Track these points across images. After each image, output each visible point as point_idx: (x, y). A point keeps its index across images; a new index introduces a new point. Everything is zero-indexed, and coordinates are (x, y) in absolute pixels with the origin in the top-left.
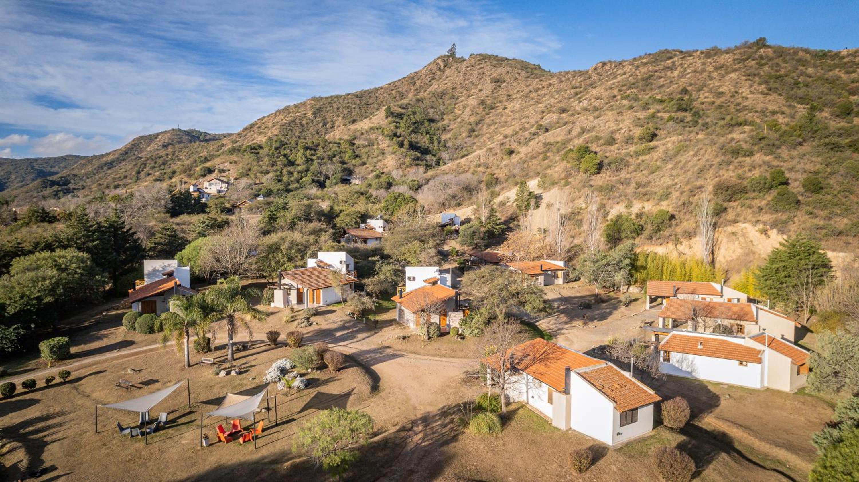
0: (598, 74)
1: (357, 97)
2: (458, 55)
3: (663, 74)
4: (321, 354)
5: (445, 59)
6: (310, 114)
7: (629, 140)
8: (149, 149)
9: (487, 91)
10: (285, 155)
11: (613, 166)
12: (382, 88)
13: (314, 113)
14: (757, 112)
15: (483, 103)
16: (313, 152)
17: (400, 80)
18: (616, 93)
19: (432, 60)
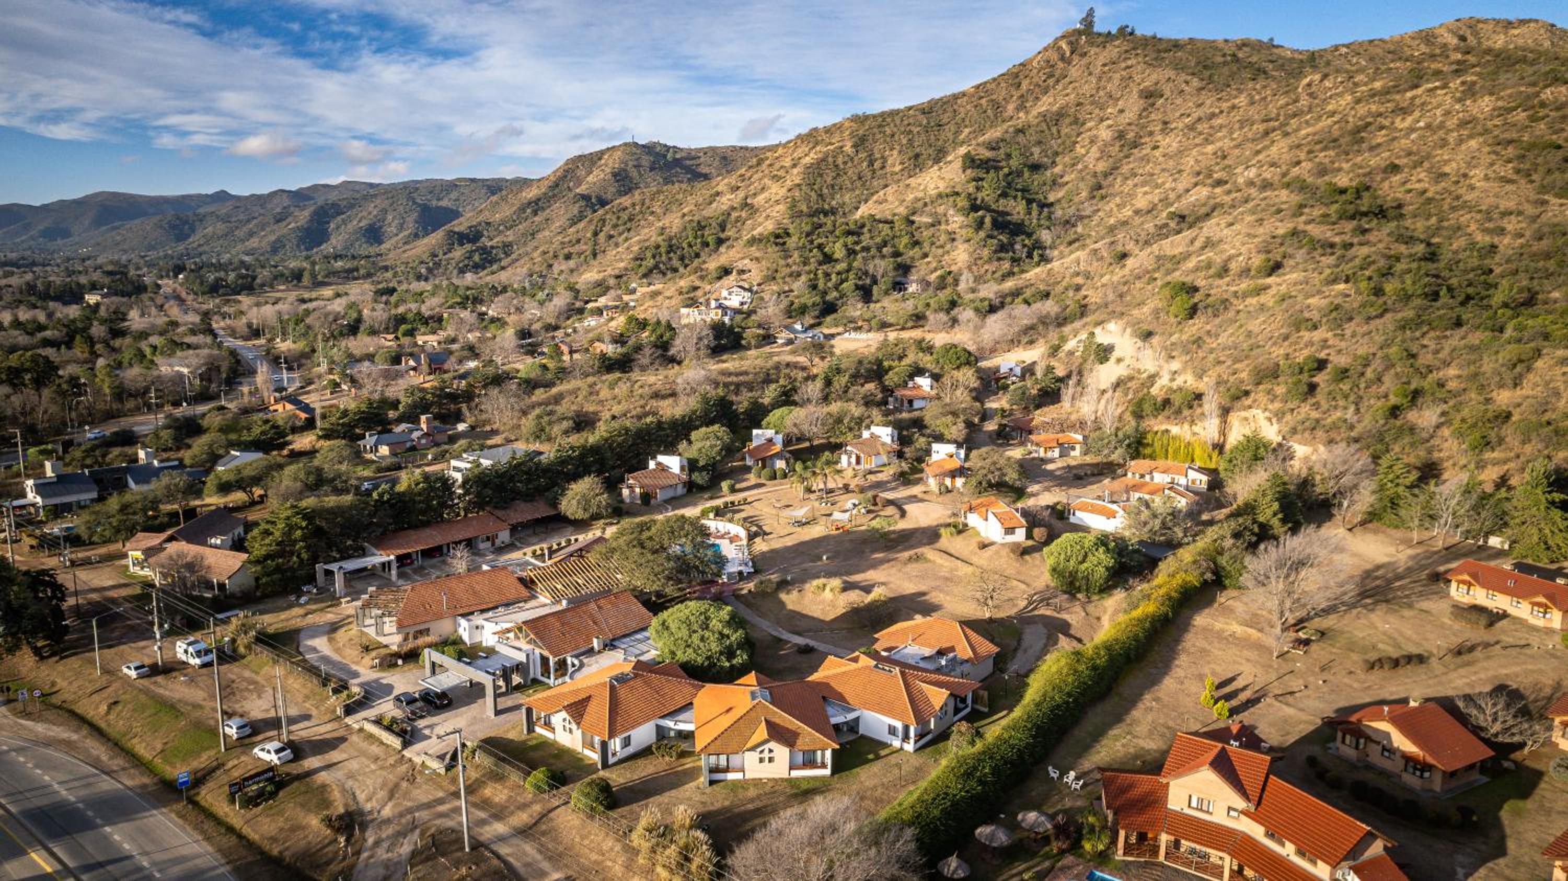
0: (1311, 95)
1: (923, 112)
2: (1097, 28)
3: (1386, 123)
4: (875, 497)
5: (1073, 39)
6: (848, 148)
7: (1245, 272)
8: (590, 179)
9: (1130, 115)
10: (820, 247)
11: (1210, 310)
12: (964, 94)
13: (855, 146)
14: (1480, 211)
15: (1121, 135)
16: (855, 238)
17: (994, 80)
18: (1303, 156)
19: (1049, 40)
